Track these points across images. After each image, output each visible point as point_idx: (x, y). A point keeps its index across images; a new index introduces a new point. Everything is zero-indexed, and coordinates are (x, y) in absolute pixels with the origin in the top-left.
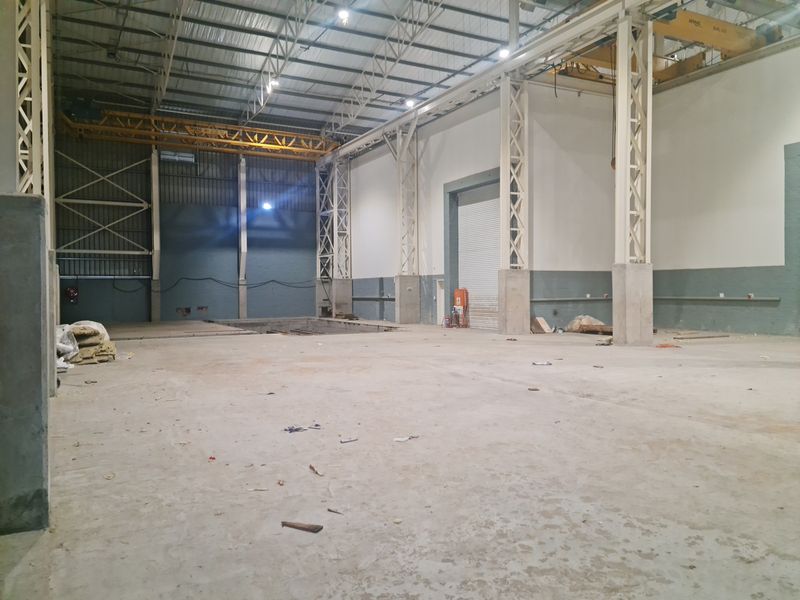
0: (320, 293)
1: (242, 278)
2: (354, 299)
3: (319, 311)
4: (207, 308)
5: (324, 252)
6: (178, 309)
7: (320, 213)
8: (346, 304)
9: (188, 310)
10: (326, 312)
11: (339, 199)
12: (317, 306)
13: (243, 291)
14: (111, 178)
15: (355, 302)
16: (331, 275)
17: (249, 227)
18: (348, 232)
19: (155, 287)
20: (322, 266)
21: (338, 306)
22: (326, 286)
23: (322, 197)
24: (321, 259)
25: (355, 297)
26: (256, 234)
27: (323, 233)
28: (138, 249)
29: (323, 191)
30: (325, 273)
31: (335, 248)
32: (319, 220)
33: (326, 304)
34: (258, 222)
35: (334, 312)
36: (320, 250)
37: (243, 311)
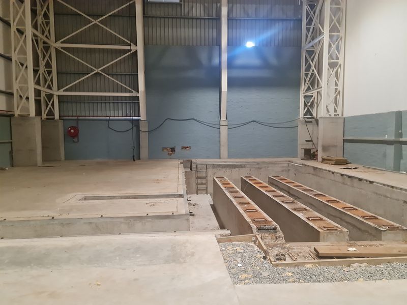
0: (303, 134)
1: (223, 118)
2: (344, 141)
3: (301, 153)
4: (190, 147)
5: (308, 89)
6: (164, 148)
7: (305, 46)
8: (336, 146)
9: (173, 150)
10: (310, 155)
11: (331, 21)
12: (299, 147)
13: (224, 131)
14: (101, 22)
15: (347, 145)
16: (314, 115)
17: (230, 66)
18: (341, 61)
19: (144, 128)
20: (305, 105)
21: (325, 149)
22: (310, 126)
23: (308, 29)
24: (305, 97)
25: (346, 138)
26: (237, 73)
27: (308, 68)
28: (126, 91)
29: (310, 22)
30: (308, 112)
31: (323, 82)
32: (304, 54)
33: (309, 146)
34: (239, 62)
35: (320, 155)
36: (303, 87)
37: (224, 152)
